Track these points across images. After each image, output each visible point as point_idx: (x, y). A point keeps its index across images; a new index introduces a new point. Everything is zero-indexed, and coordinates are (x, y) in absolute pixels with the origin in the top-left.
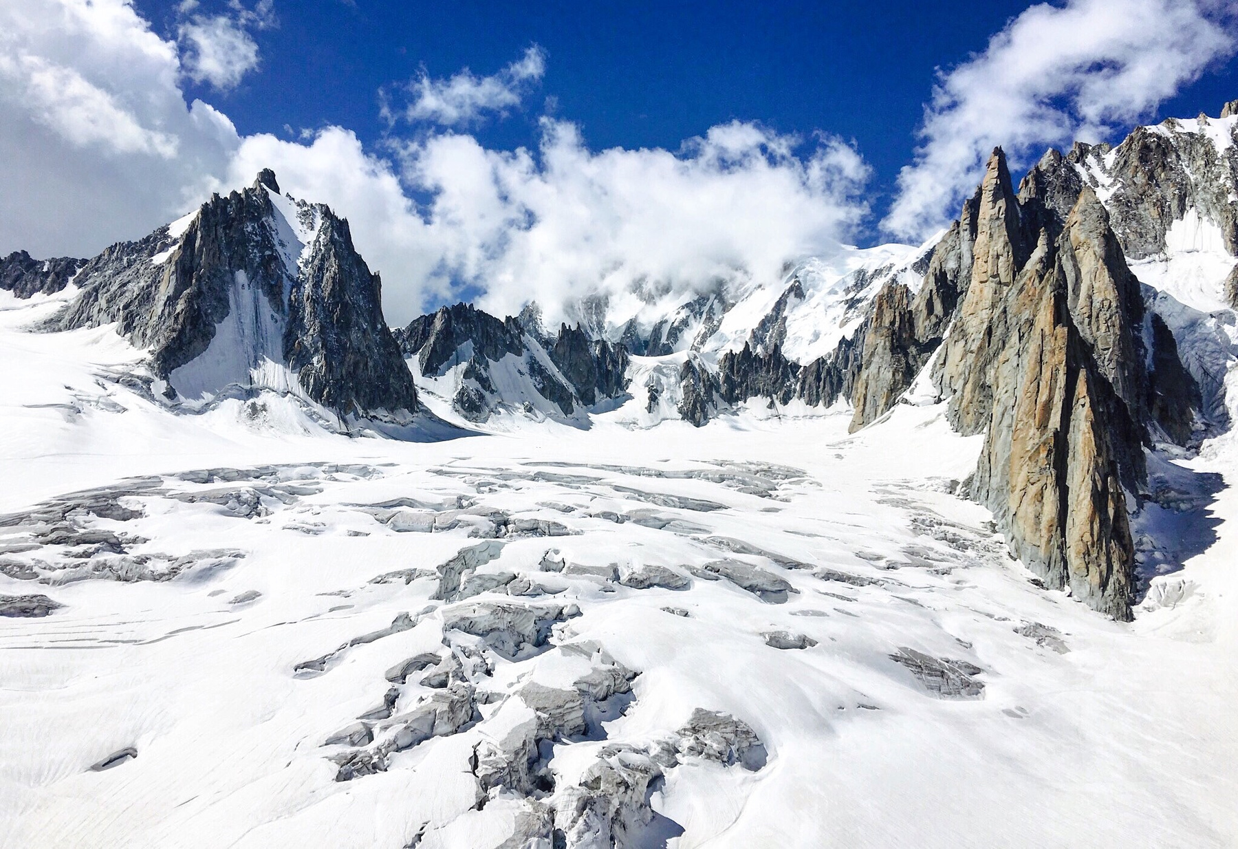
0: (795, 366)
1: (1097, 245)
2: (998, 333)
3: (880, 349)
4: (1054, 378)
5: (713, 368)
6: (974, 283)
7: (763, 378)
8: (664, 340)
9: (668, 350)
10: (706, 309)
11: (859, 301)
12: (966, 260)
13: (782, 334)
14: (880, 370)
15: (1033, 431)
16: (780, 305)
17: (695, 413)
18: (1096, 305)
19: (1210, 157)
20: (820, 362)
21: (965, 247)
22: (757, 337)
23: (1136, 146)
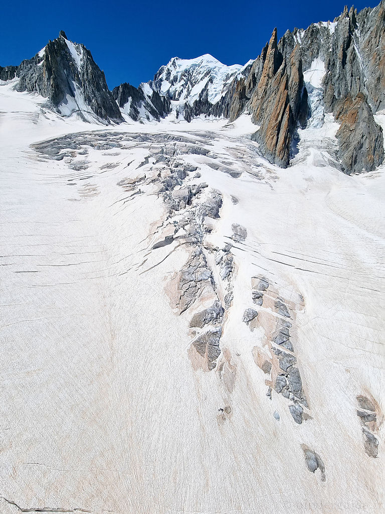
0: (212, 105)
2: (268, 93)
3: (237, 99)
4: (282, 106)
5: (192, 105)
6: (262, 77)
7: (204, 108)
8: (177, 97)
9: (178, 100)
10: (187, 87)
11: (227, 84)
12: (261, 69)
13: (207, 95)
14: (236, 105)
15: (274, 121)
16: (206, 85)
17: (188, 119)
18: (293, 84)
19: (328, 36)
20: (218, 103)
22: (200, 96)
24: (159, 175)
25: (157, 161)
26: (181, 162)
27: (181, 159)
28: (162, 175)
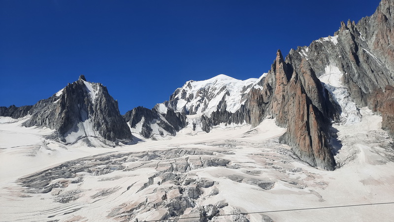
0: (231, 113)
1: (309, 73)
2: (286, 98)
3: (255, 106)
4: (304, 107)
5: (209, 116)
6: (277, 86)
7: (224, 117)
8: (194, 111)
9: (195, 113)
11: (244, 94)
12: (274, 80)
13: (225, 106)
14: (255, 111)
15: (300, 122)
16: (224, 98)
17: (206, 129)
18: (310, 87)
20: (237, 112)
21: (273, 76)
22: (219, 107)
23: (314, 46)
24: (165, 197)
25: (164, 180)
26: (194, 178)
27: (194, 175)
28: (168, 197)
